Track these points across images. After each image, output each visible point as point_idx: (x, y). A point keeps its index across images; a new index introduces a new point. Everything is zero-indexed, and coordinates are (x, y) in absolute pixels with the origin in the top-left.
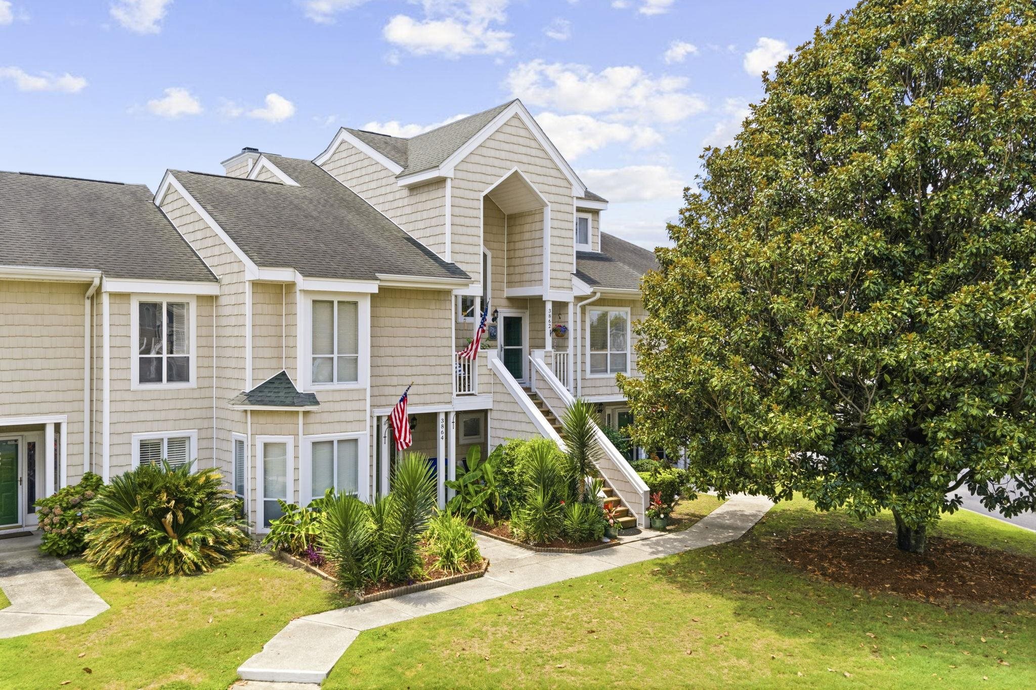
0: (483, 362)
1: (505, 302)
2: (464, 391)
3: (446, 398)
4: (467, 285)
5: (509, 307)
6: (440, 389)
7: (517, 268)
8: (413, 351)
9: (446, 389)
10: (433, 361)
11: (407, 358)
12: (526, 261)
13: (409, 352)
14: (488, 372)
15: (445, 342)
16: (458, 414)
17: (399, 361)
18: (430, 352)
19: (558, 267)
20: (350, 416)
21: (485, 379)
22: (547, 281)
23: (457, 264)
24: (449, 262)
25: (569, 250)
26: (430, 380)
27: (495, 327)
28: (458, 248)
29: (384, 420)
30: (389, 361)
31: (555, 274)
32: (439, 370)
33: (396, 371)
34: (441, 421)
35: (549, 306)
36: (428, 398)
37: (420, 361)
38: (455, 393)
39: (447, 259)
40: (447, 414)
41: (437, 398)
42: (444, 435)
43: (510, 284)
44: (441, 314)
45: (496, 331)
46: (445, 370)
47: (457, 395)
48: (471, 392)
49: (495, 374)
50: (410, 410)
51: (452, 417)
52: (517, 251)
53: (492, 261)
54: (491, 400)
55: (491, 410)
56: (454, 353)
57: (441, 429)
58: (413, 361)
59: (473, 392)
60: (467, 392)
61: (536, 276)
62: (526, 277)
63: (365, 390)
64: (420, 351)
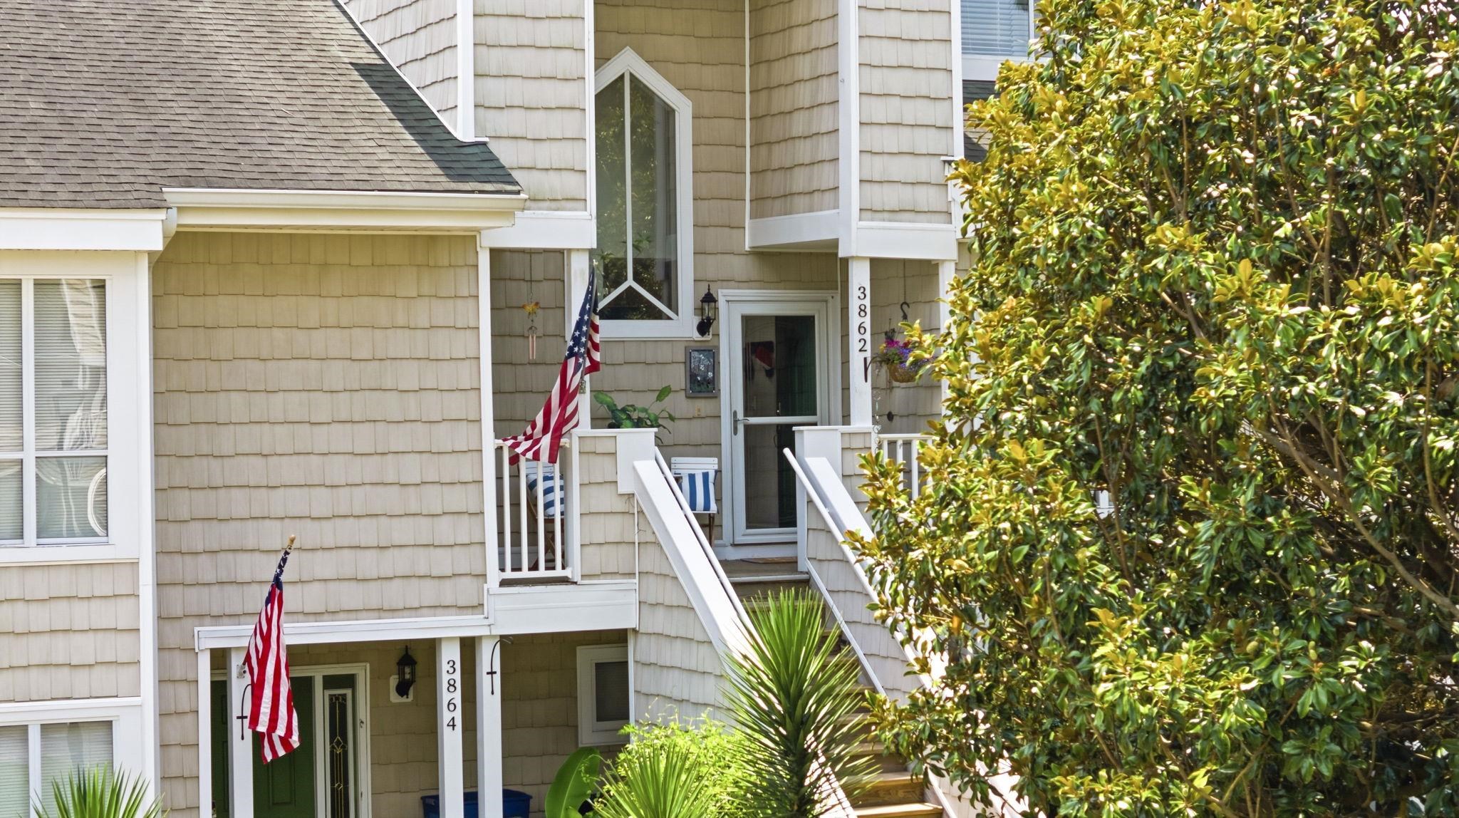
0: (600, 469)
1: (740, 267)
2: (534, 567)
3: (464, 590)
4: (508, 214)
5: (761, 283)
6: (443, 562)
7: (776, 148)
8: (339, 438)
9: (462, 560)
10: (412, 469)
11: (315, 460)
12: (799, 124)
13: (322, 438)
14: (620, 506)
15: (455, 405)
16: (510, 645)
17: (289, 470)
18: (399, 439)
19: (889, 140)
20: (84, 649)
21: (612, 529)
22: (852, 194)
23: (495, 147)
24: (470, 138)
25: (934, 84)
26: (402, 531)
27: (712, 353)
28: (498, 91)
29: (236, 661)
30: (253, 470)
31: (878, 167)
32: (434, 499)
33: (279, 502)
34: (445, 667)
35: (860, 277)
36: (395, 593)
37: (368, 469)
38: (494, 576)
39: (462, 128)
40: (469, 646)
41: (428, 594)
42: (458, 715)
43: (764, 204)
44: (442, 312)
45: (715, 366)
46: (457, 499)
47: (504, 583)
48: (558, 572)
49: (641, 512)
50: (295, 633)
51: (489, 658)
52: (776, 93)
53: (696, 130)
54: (634, 598)
55: (634, 630)
56: (490, 442)
57: (450, 696)
58: (337, 470)
59: (567, 573)
60: (542, 573)
61: (823, 177)
62: (799, 180)
63: (134, 565)
64: (364, 438)
